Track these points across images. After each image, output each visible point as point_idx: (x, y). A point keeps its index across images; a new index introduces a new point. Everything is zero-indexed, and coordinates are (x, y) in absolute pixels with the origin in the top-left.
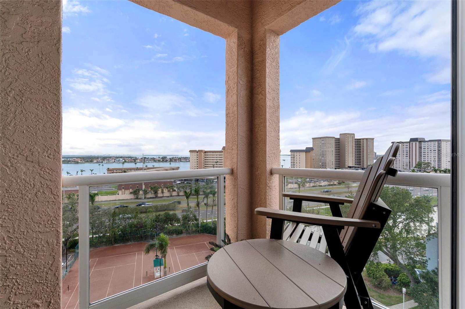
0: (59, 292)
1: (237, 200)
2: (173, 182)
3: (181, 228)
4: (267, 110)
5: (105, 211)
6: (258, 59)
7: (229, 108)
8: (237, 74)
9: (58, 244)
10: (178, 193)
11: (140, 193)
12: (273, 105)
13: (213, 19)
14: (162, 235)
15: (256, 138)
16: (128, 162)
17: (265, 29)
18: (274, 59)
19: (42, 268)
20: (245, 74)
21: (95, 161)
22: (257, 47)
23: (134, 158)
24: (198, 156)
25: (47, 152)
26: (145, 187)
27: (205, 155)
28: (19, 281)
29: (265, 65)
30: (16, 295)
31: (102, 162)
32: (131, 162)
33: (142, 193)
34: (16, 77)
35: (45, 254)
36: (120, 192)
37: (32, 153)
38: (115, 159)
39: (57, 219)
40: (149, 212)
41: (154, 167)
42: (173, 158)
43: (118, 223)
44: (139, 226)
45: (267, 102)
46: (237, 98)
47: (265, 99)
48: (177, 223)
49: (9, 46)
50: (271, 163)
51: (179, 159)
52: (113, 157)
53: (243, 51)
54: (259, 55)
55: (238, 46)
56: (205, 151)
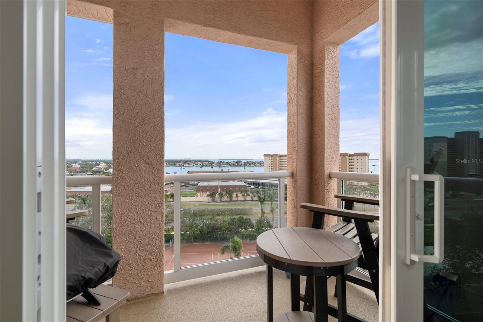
0: (163, 254)
1: (297, 200)
2: (247, 186)
3: (255, 233)
4: (326, 118)
5: (186, 211)
6: (317, 71)
7: (290, 117)
8: (297, 86)
9: (162, 221)
10: (252, 197)
11: (216, 196)
12: (332, 112)
13: (274, 41)
14: (236, 238)
15: (315, 144)
16: (206, 166)
17: (324, 42)
18: (333, 69)
19: (154, 235)
20: (305, 85)
21: (178, 165)
22: (316, 59)
23: (211, 162)
24: (272, 160)
25: (156, 157)
26: (221, 191)
27: (280, 159)
28: (141, 241)
29: (324, 76)
30: (140, 250)
31: (183, 166)
32: (208, 166)
33: (218, 196)
34: (140, 109)
35: (155, 226)
36: (199, 194)
37: (148, 159)
38: (194, 163)
39: (161, 203)
40: (224, 215)
41: (229, 171)
42: (247, 162)
43: (197, 223)
44: (215, 228)
45: (325, 110)
46: (297, 108)
47: (324, 108)
48: (250, 228)
49: (137, 89)
50: (329, 167)
51: (253, 163)
52: (193, 161)
53: (303, 65)
54: (318, 67)
55: (298, 60)
56: (280, 155)
